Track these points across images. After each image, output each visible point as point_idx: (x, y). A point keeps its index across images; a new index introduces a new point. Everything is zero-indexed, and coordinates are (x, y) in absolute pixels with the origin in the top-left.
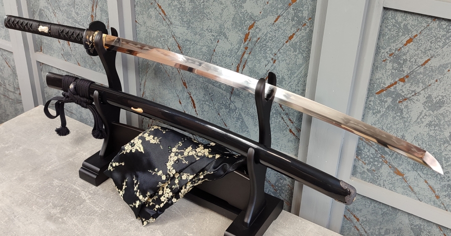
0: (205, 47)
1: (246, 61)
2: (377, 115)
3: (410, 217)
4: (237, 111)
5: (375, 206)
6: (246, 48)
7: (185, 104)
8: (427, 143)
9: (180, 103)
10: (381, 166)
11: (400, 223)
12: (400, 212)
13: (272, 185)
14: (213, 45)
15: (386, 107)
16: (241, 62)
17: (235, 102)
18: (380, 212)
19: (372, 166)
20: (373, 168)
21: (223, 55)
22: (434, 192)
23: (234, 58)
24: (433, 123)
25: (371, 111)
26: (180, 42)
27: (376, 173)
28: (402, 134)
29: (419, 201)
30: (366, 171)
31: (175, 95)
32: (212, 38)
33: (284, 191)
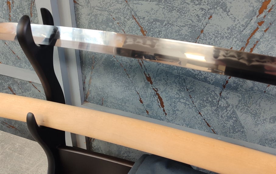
0: (187, 28)
1: (257, 42)
4: (228, 109)
6: (260, 23)
7: (148, 103)
9: (141, 102)
14: (201, 24)
16: (247, 44)
17: (228, 98)
21: (216, 37)
23: (235, 40)
26: (145, 24)
31: (135, 92)
32: (200, 13)
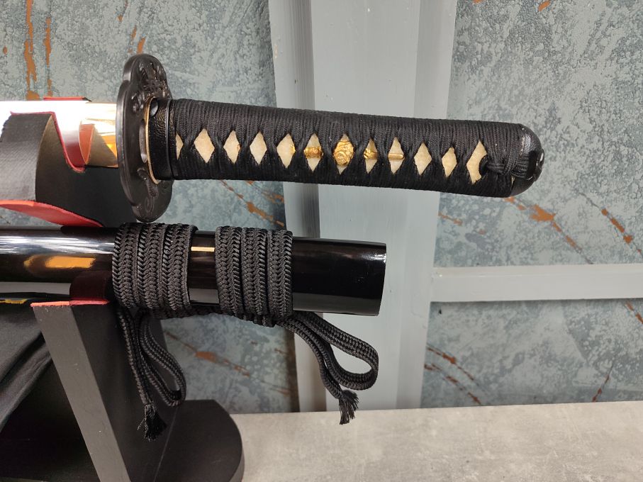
2: (482, 70)
3: (567, 308)
5: (489, 317)
8: (612, 109)
10: (500, 214)
11: (547, 329)
12: (546, 306)
13: (236, 367)
15: (506, 34)
18: (502, 324)
19: (477, 223)
20: (482, 226)
22: (622, 230)
24: (628, 43)
25: (467, 64)
27: (489, 237)
28: (547, 106)
29: (587, 266)
30: (464, 240)
33: (268, 370)
